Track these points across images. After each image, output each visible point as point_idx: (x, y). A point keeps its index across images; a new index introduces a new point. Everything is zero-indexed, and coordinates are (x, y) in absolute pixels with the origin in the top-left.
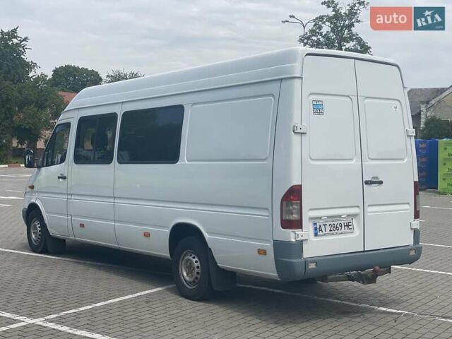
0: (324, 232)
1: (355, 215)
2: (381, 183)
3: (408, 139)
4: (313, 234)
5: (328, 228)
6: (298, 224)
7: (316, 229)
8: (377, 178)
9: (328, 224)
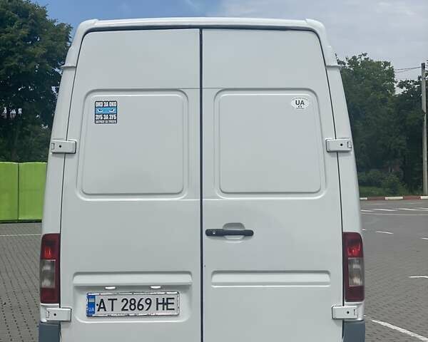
0: (109, 312)
1: (184, 288)
2: (249, 234)
3: (331, 160)
4: (85, 313)
5: (119, 305)
6: (52, 295)
7: (91, 305)
8: (240, 225)
9: (120, 298)
